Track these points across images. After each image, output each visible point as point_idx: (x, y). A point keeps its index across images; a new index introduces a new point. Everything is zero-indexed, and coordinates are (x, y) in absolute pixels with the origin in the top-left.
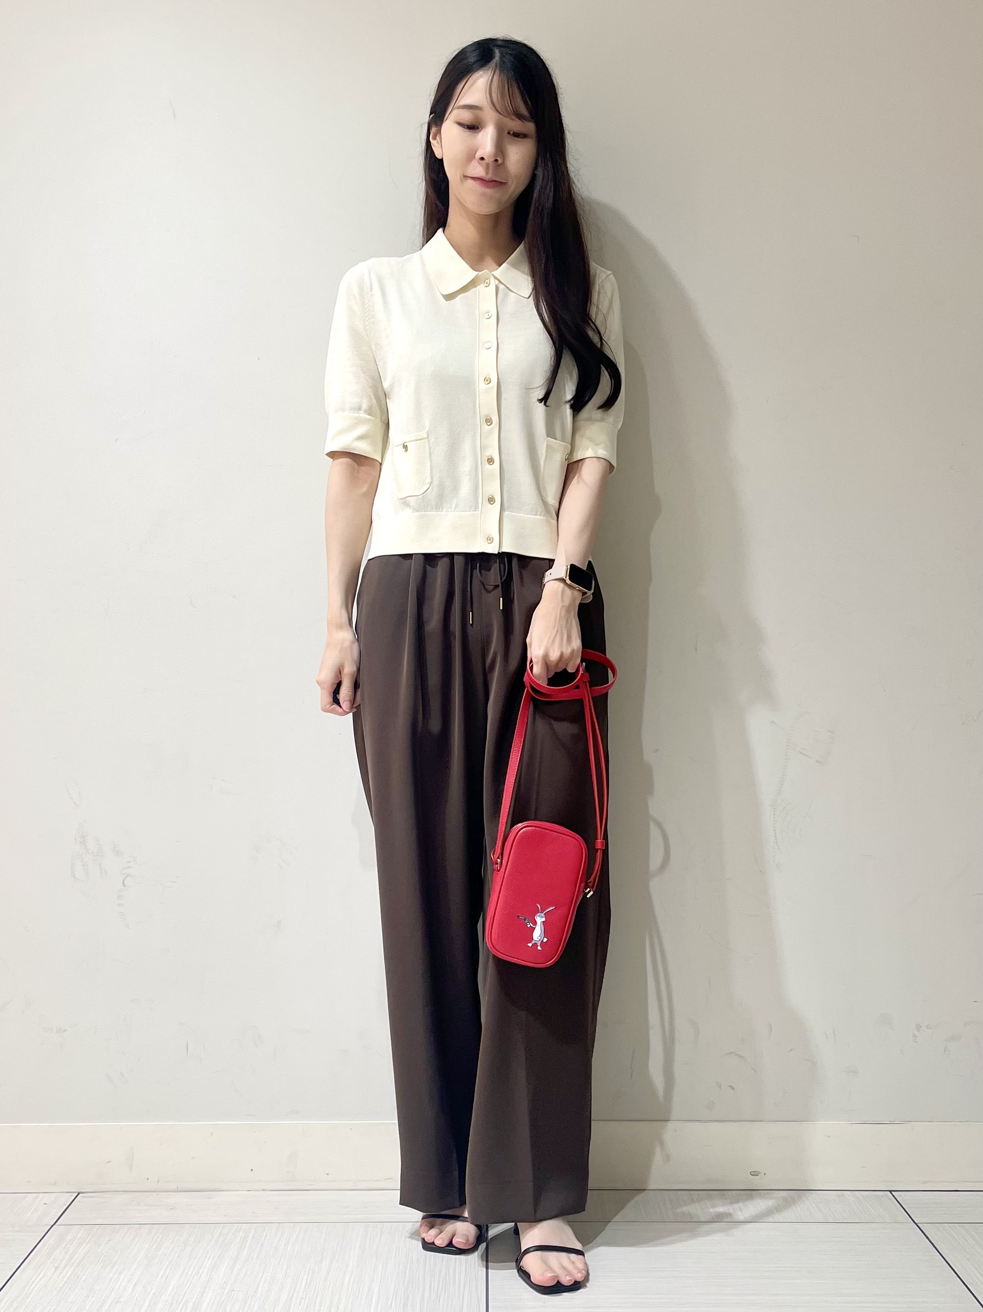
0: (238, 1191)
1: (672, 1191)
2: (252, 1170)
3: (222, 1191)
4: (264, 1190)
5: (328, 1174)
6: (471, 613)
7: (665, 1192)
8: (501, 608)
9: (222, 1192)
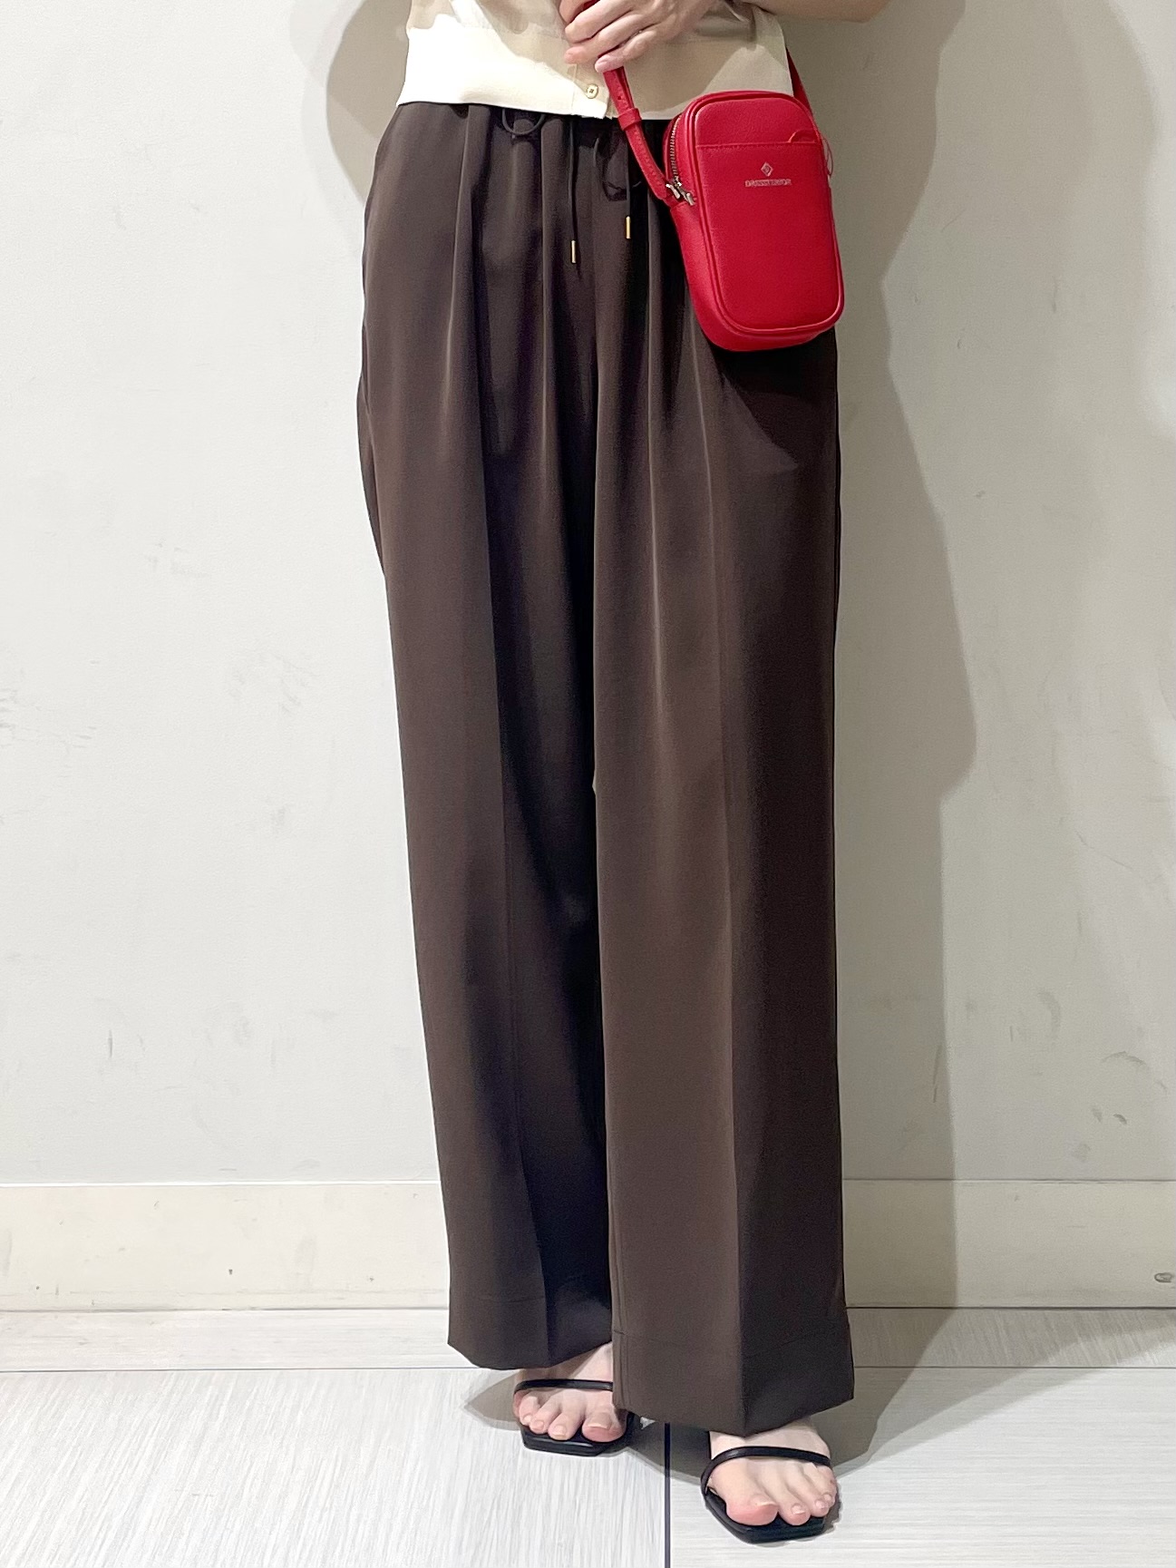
0: (204, 1310)
1: (1009, 1311)
2: (231, 1271)
3: (176, 1310)
4: (253, 1309)
5: (372, 1279)
6: (573, 242)
7: (997, 1311)
8: (628, 237)
9: (176, 1313)
